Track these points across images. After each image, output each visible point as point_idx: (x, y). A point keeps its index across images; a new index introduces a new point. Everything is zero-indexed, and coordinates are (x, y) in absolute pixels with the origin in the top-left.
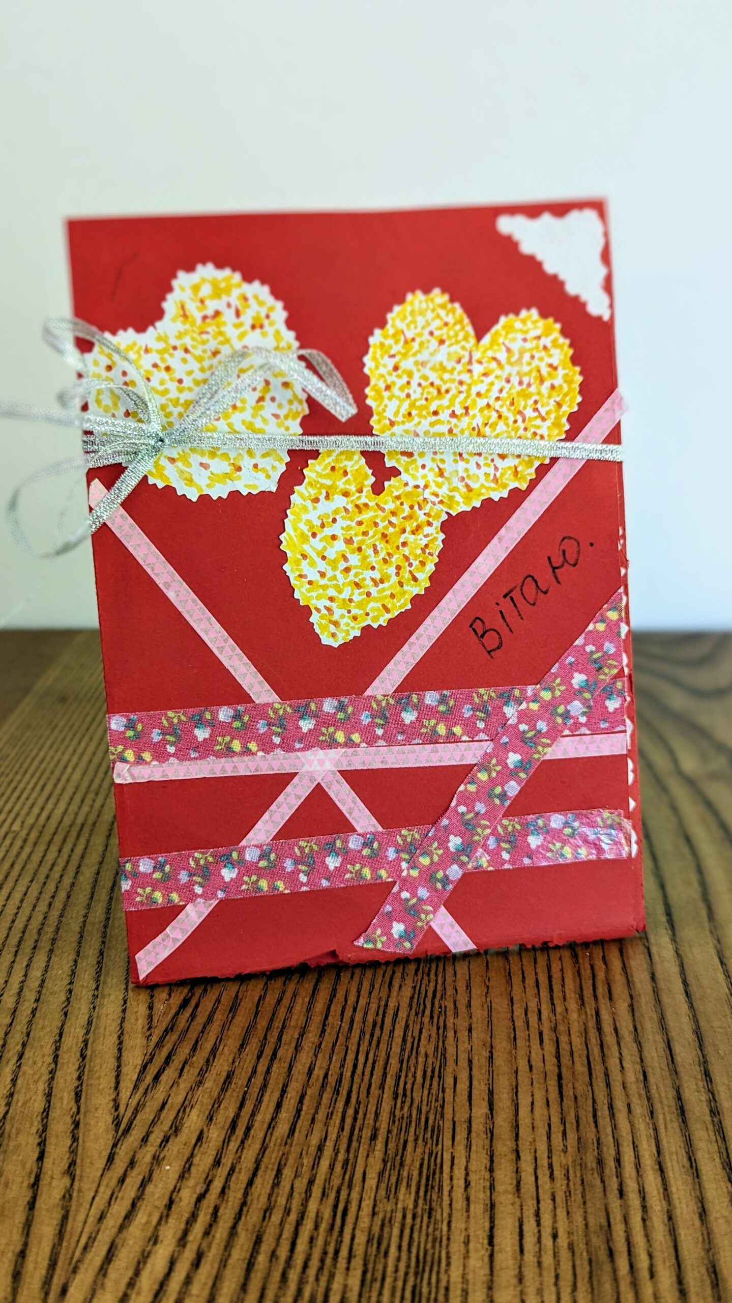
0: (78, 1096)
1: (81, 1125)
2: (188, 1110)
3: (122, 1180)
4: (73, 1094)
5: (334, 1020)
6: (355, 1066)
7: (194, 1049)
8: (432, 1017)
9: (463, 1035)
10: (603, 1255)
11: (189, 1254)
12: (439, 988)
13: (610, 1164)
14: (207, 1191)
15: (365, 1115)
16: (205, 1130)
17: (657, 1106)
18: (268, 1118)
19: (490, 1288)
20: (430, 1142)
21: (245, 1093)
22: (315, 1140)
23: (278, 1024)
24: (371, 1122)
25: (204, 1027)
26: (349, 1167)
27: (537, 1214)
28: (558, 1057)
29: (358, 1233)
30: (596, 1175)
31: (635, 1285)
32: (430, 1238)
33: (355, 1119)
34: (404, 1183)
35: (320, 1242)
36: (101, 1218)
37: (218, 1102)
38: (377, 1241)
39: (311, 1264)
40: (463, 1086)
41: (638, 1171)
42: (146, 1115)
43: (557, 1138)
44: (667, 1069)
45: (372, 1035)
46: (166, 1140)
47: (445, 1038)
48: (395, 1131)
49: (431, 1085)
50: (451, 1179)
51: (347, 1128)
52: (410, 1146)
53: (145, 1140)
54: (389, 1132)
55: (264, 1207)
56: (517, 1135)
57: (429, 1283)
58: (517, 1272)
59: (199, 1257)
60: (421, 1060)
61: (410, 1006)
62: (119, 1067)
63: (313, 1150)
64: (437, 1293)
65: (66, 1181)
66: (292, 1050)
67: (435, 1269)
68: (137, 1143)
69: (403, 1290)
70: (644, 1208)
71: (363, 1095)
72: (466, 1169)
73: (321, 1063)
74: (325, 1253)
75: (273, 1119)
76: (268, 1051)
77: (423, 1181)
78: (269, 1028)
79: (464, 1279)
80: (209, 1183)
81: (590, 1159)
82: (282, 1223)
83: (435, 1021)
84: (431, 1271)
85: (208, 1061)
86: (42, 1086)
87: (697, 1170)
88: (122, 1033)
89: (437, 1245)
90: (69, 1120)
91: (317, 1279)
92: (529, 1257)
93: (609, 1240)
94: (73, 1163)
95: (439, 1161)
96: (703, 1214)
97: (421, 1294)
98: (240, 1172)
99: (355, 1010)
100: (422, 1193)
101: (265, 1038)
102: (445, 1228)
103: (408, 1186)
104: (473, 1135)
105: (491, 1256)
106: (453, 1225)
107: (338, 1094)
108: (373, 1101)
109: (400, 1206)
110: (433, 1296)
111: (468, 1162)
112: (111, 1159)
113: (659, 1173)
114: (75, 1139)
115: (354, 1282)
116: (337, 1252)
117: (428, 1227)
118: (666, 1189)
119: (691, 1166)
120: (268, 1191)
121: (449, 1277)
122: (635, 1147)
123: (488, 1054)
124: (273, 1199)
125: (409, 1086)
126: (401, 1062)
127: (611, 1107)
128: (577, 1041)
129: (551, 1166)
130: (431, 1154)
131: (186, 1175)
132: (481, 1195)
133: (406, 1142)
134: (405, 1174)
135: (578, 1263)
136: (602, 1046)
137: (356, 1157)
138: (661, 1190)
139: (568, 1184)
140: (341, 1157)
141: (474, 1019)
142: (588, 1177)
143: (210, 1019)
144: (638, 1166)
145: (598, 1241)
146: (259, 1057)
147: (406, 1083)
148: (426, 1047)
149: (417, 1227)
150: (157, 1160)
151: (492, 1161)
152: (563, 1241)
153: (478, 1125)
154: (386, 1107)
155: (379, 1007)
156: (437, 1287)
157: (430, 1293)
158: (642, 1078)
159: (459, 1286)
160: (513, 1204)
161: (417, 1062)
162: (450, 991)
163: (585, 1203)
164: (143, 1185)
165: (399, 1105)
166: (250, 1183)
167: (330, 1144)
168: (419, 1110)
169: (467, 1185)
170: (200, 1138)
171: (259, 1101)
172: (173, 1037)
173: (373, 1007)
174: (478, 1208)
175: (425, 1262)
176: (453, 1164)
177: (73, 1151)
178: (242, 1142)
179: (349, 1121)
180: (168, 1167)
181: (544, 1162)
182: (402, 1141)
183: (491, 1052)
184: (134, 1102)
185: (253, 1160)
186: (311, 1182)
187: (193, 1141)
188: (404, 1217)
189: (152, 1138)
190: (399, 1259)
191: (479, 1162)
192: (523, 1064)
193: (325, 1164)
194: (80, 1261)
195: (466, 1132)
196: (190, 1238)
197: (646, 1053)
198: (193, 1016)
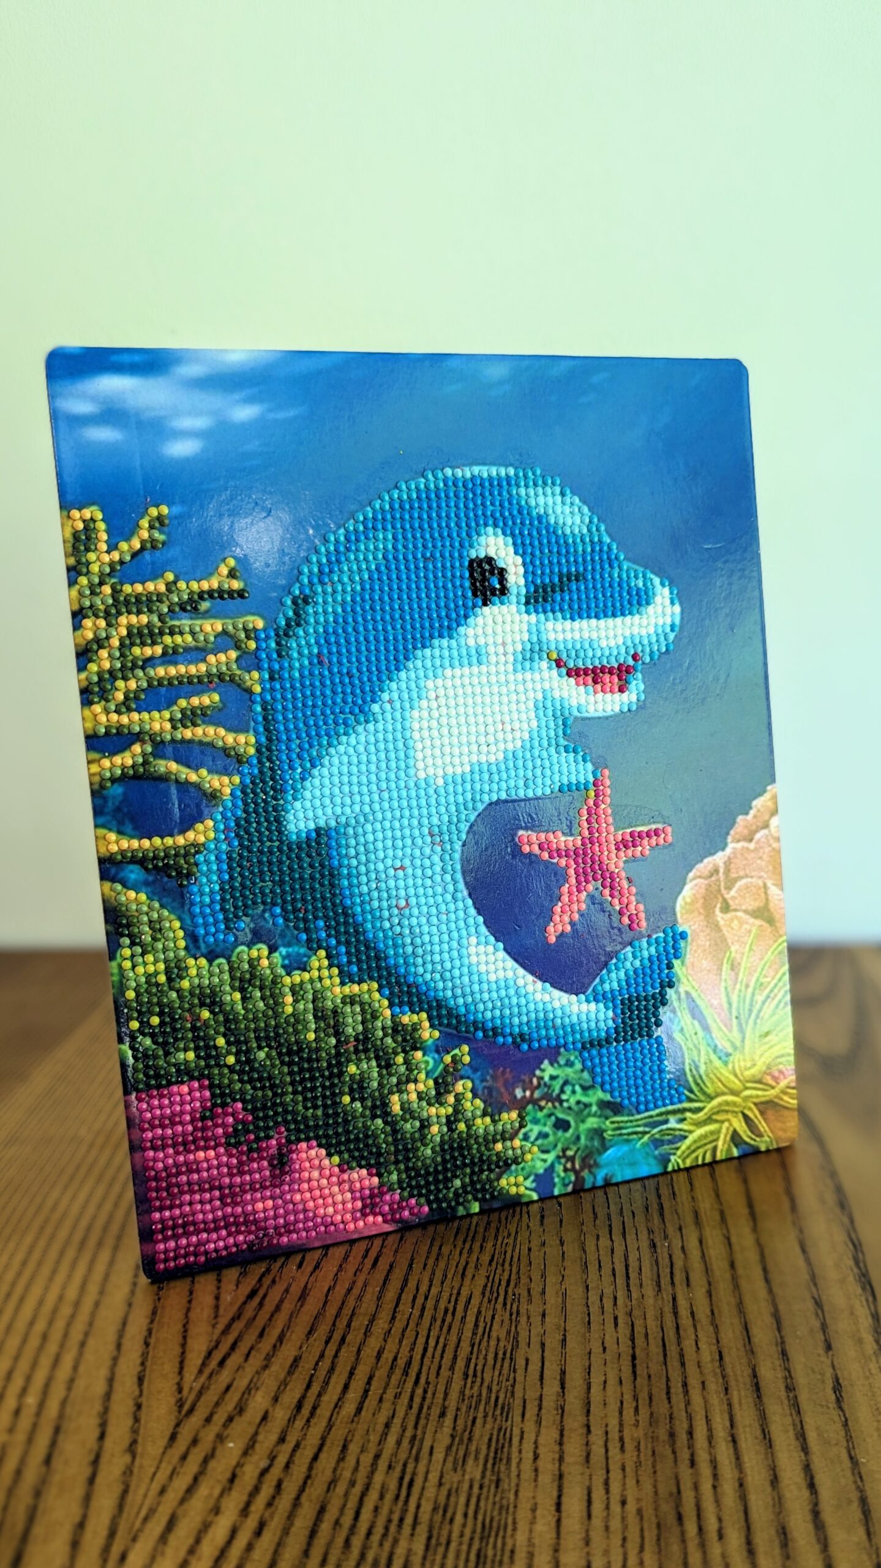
0: (141, 1380)
1: (144, 1408)
2: (253, 1392)
3: (184, 1458)
4: (135, 1379)
5: (405, 1308)
6: (425, 1350)
7: (261, 1335)
8: (505, 1304)
9: (536, 1320)
10: (671, 1519)
11: (251, 1523)
12: (513, 1277)
13: (682, 1438)
14: (270, 1466)
15: (434, 1394)
16: (271, 1410)
17: (732, 1383)
18: (335, 1398)
19: (556, 1551)
20: (499, 1418)
21: (312, 1375)
22: (382, 1418)
23: (347, 1312)
24: (441, 1401)
25: (272, 1316)
26: (417, 1443)
27: (607, 1483)
28: (633, 1339)
29: (423, 1502)
30: (667, 1446)
31: (703, 1545)
32: (497, 1506)
33: (424, 1399)
34: (472, 1456)
35: (384, 1511)
36: (163, 1491)
37: (284, 1383)
38: (443, 1510)
39: (375, 1530)
40: (535, 1367)
41: (710, 1443)
42: (210, 1397)
43: (629, 1412)
44: (743, 1349)
45: (443, 1321)
46: (230, 1419)
47: (518, 1322)
48: (464, 1409)
49: (502, 1366)
50: (520, 1452)
51: (416, 1406)
52: (479, 1421)
53: (208, 1420)
54: (458, 1409)
55: (329, 1480)
56: (588, 1411)
57: (495, 1547)
58: (584, 1535)
59: (261, 1526)
60: (493, 1343)
61: (483, 1294)
62: (183, 1353)
63: (380, 1428)
64: (502, 1555)
65: (127, 1458)
66: (361, 1336)
67: (501, 1533)
68: (201, 1423)
69: (468, 1553)
70: (715, 1476)
71: (432, 1377)
72: (536, 1442)
73: (391, 1347)
74: (390, 1521)
75: (339, 1399)
76: (337, 1336)
77: (492, 1455)
78: (338, 1315)
79: (530, 1543)
80: (273, 1458)
81: (662, 1433)
82: (346, 1494)
83: (508, 1307)
84: (497, 1536)
85: (275, 1346)
86: (104, 1372)
87: (770, 1441)
88: (187, 1322)
89: (504, 1512)
90: (131, 1403)
91: (381, 1545)
92: (597, 1522)
93: (678, 1505)
94: (134, 1442)
95: (508, 1435)
96: (775, 1481)
97: (486, 1557)
98: (304, 1448)
99: (426, 1298)
100: (489, 1466)
101: (334, 1325)
102: (512, 1496)
103: (476, 1458)
104: (543, 1411)
105: (559, 1521)
106: (521, 1494)
107: (407, 1375)
108: (442, 1381)
109: (467, 1477)
110: (498, 1558)
111: (537, 1436)
112: (173, 1437)
113: (731, 1444)
114: (137, 1420)
115: (419, 1546)
116: (401, 1520)
117: (495, 1496)
118: (738, 1458)
119: (765, 1438)
120: (333, 1465)
121: (515, 1540)
122: (708, 1420)
123: (561, 1337)
124: (338, 1472)
125: (479, 1368)
126: (473, 1346)
127: (685, 1385)
128: (653, 1325)
129: (621, 1439)
130: (500, 1430)
131: (250, 1452)
132: (550, 1466)
133: (475, 1419)
134: (473, 1448)
135: (646, 1526)
136: (678, 1328)
137: (424, 1433)
138: (733, 1460)
139: (638, 1456)
140: (409, 1433)
141: (548, 1306)
142: (659, 1449)
143: (278, 1308)
144: (710, 1438)
145: (667, 1508)
146: (327, 1342)
147: (476, 1365)
148: (498, 1331)
149: (483, 1497)
150: (220, 1438)
151: (562, 1435)
152: (631, 1507)
153: (549, 1403)
154: (456, 1387)
155: (451, 1295)
156: (503, 1550)
157: (495, 1555)
158: (718, 1357)
159: (525, 1549)
160: (582, 1474)
161: (488, 1345)
162: (524, 1280)
163: (655, 1472)
164: (206, 1461)
165: (469, 1385)
166: (315, 1458)
167: (397, 1421)
168: (490, 1389)
169: (536, 1457)
170: (265, 1418)
171: (326, 1383)
172: (239, 1326)
173: (445, 1296)
174: (546, 1479)
175: (491, 1527)
176: (522, 1438)
177: (135, 1431)
178: (308, 1421)
179: (417, 1400)
180: (231, 1445)
181: (614, 1435)
182: (471, 1418)
183: (564, 1335)
184: (197, 1386)
185: (319, 1437)
186: (377, 1457)
187: (258, 1420)
188: (471, 1487)
189: (216, 1417)
190: (464, 1525)
191: (549, 1435)
192: (597, 1348)
193: (391, 1440)
194: (140, 1530)
195: (537, 1409)
196: (253, 1508)
197: (722, 1335)
198: (261, 1304)
